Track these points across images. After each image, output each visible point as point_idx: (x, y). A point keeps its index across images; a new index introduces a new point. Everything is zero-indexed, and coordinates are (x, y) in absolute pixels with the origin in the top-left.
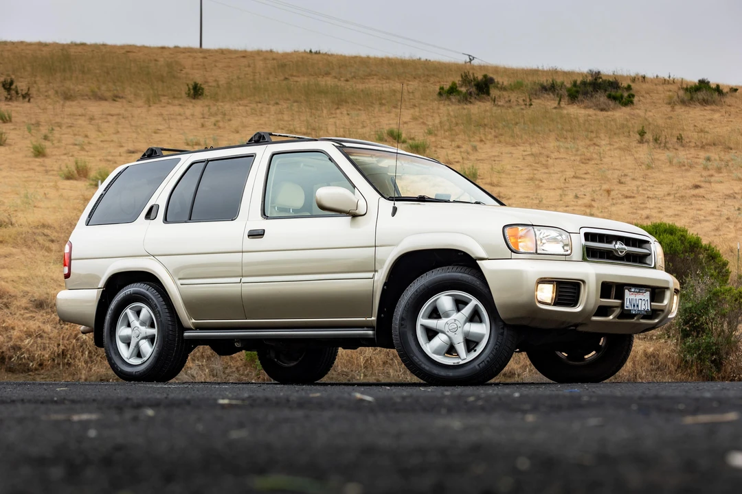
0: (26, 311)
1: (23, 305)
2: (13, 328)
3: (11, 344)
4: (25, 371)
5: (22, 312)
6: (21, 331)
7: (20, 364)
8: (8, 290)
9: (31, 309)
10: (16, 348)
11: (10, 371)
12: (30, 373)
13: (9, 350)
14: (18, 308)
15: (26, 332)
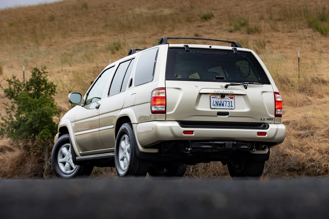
0: (323, 137)
1: (321, 134)
2: (312, 148)
3: (309, 157)
4: (317, 175)
5: (320, 138)
6: (315, 150)
7: (314, 171)
8: (314, 124)
9: (326, 136)
10: (312, 160)
11: (308, 175)
12: (320, 176)
13: (308, 162)
14: (318, 135)
15: (318, 150)
